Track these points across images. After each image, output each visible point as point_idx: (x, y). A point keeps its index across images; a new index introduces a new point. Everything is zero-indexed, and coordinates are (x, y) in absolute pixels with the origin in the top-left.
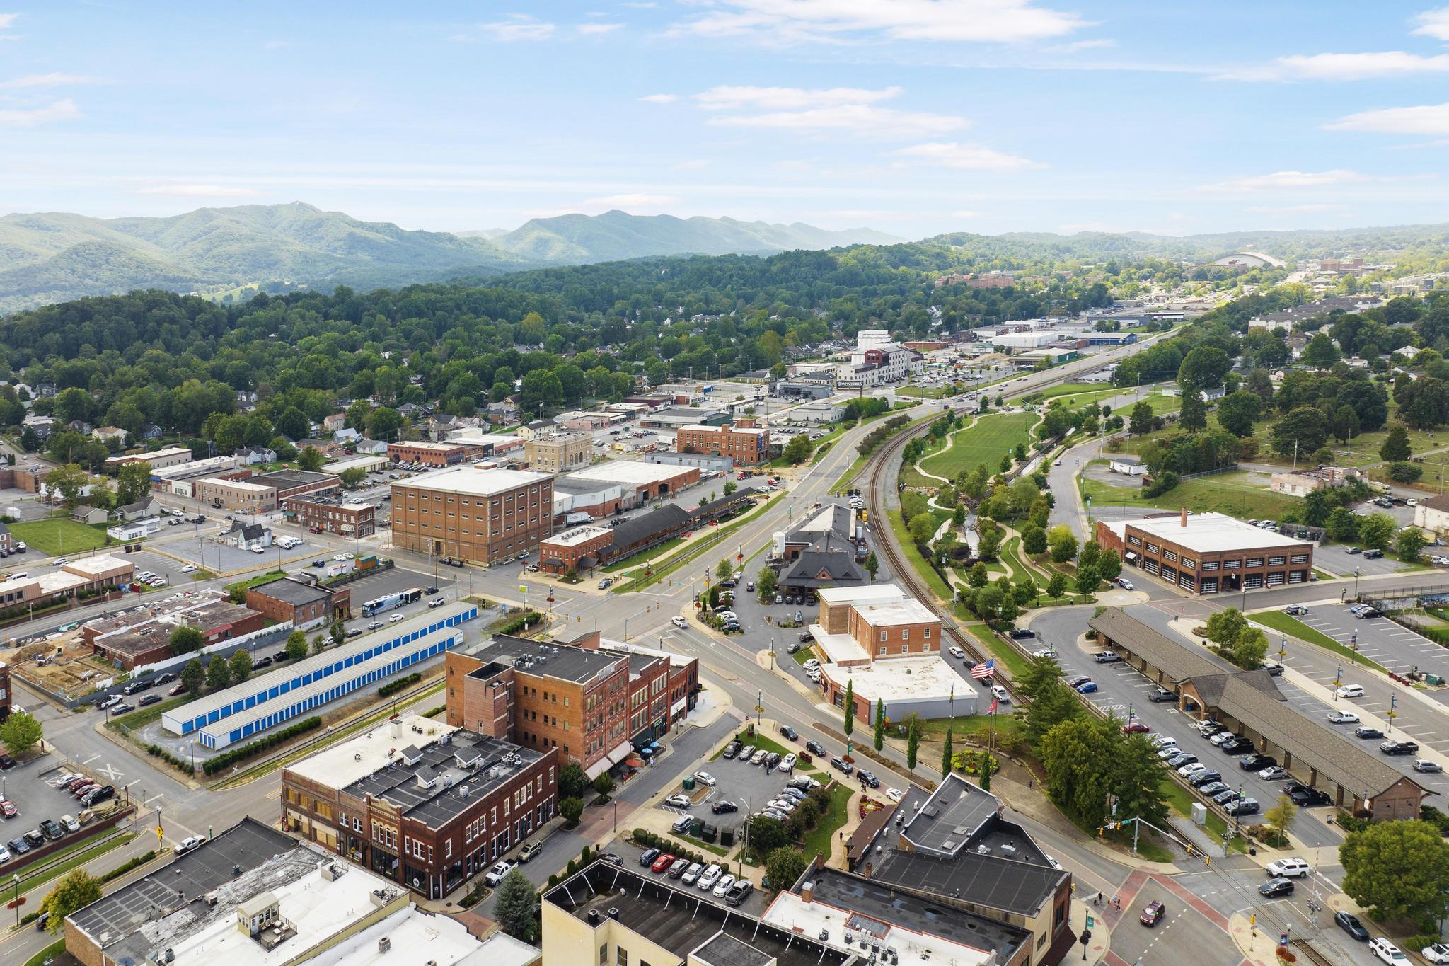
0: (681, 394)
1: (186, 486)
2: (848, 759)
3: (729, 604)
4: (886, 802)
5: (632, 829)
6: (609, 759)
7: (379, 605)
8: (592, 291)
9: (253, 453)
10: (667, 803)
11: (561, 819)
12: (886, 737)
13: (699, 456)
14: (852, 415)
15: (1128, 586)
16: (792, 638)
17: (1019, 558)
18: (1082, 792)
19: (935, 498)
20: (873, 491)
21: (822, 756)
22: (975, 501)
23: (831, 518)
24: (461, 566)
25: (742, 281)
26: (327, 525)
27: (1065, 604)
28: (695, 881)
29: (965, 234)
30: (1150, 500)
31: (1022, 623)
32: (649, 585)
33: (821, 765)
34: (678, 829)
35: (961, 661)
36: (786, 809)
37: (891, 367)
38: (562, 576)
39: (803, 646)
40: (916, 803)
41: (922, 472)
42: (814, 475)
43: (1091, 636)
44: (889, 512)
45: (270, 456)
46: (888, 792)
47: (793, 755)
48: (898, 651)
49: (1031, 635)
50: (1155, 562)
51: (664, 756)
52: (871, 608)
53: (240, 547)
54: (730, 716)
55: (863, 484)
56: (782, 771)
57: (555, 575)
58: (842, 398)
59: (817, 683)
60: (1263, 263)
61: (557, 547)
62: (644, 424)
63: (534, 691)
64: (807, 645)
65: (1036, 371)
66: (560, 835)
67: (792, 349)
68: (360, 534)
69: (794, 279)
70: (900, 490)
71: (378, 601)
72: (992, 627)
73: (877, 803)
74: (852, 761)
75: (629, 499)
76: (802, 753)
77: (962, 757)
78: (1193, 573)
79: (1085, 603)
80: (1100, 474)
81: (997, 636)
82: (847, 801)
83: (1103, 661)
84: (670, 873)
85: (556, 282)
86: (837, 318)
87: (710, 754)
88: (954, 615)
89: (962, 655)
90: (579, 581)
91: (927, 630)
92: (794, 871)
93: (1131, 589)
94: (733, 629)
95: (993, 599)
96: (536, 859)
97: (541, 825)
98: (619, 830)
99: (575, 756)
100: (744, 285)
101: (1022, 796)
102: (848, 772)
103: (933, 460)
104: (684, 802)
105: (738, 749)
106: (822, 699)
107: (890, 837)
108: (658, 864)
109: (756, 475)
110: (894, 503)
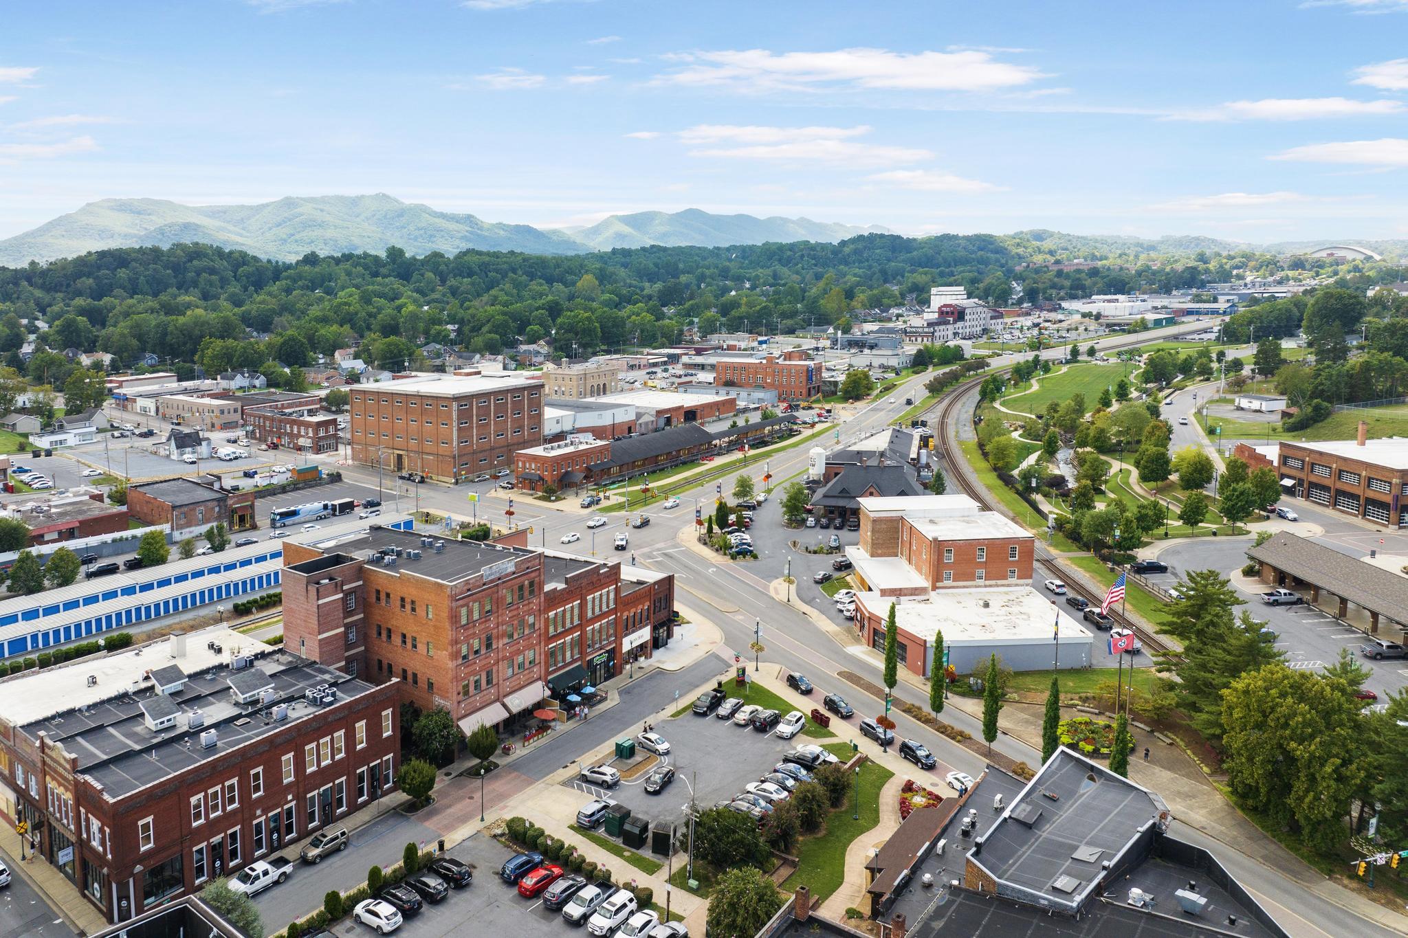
0: (732, 343)
1: (150, 404)
2: (886, 723)
3: (743, 525)
4: (946, 793)
5: (508, 817)
6: (504, 706)
7: (294, 513)
8: (656, 265)
9: (239, 376)
10: (584, 779)
11: (402, 797)
12: (949, 695)
13: (738, 389)
14: (920, 361)
15: (1291, 515)
16: (824, 565)
17: (1132, 489)
18: (1307, 791)
19: (1020, 432)
20: (942, 424)
21: (847, 717)
22: (1069, 436)
23: (888, 439)
24: (422, 481)
25: (813, 262)
26: (285, 440)
27: (1204, 535)
28: (585, 917)
29: (1045, 231)
30: (1296, 433)
31: (1145, 555)
32: (646, 505)
33: (843, 731)
34: (585, 821)
35: (1063, 599)
36: (775, 797)
37: (968, 324)
38: (540, 494)
39: (837, 575)
40: (998, 797)
41: (1003, 409)
42: (872, 410)
43: (1249, 572)
44: (961, 443)
45: (260, 381)
46: (950, 778)
47: (799, 714)
48: (971, 577)
49: (1163, 569)
50: (1325, 488)
51: (602, 707)
52: (931, 521)
53: (172, 457)
54: (717, 657)
55: (933, 418)
56: (781, 738)
57: (531, 492)
58: (911, 349)
59: (851, 619)
60: (1364, 256)
61: (535, 458)
62: (686, 366)
63: (388, 595)
64: (843, 574)
65: (1129, 332)
66: (391, 822)
67: (861, 312)
68: (318, 449)
69: (868, 261)
70: (975, 423)
71: (292, 508)
72: (1105, 559)
73: (930, 793)
74: (891, 726)
75: (647, 423)
76: (815, 712)
77: (1073, 728)
78: (1388, 499)
79: (1233, 534)
80: (1226, 411)
81: (1112, 570)
82: (880, 788)
83: (1276, 603)
84: (546, 900)
85: (623, 260)
86: (911, 291)
87: (671, 709)
88: (1051, 545)
89: (1064, 590)
90: (558, 499)
91: (1014, 549)
92: (755, 914)
93: (1295, 520)
94: (744, 552)
95: (1105, 524)
96: (335, 860)
97: (365, 804)
98: (490, 817)
99: (443, 697)
100: (816, 265)
101: (1179, 793)
102: (886, 743)
103: (1015, 400)
104: (608, 778)
105: (716, 702)
106: (857, 640)
107: (949, 855)
108: (529, 882)
109: (803, 409)
110: (970, 435)
